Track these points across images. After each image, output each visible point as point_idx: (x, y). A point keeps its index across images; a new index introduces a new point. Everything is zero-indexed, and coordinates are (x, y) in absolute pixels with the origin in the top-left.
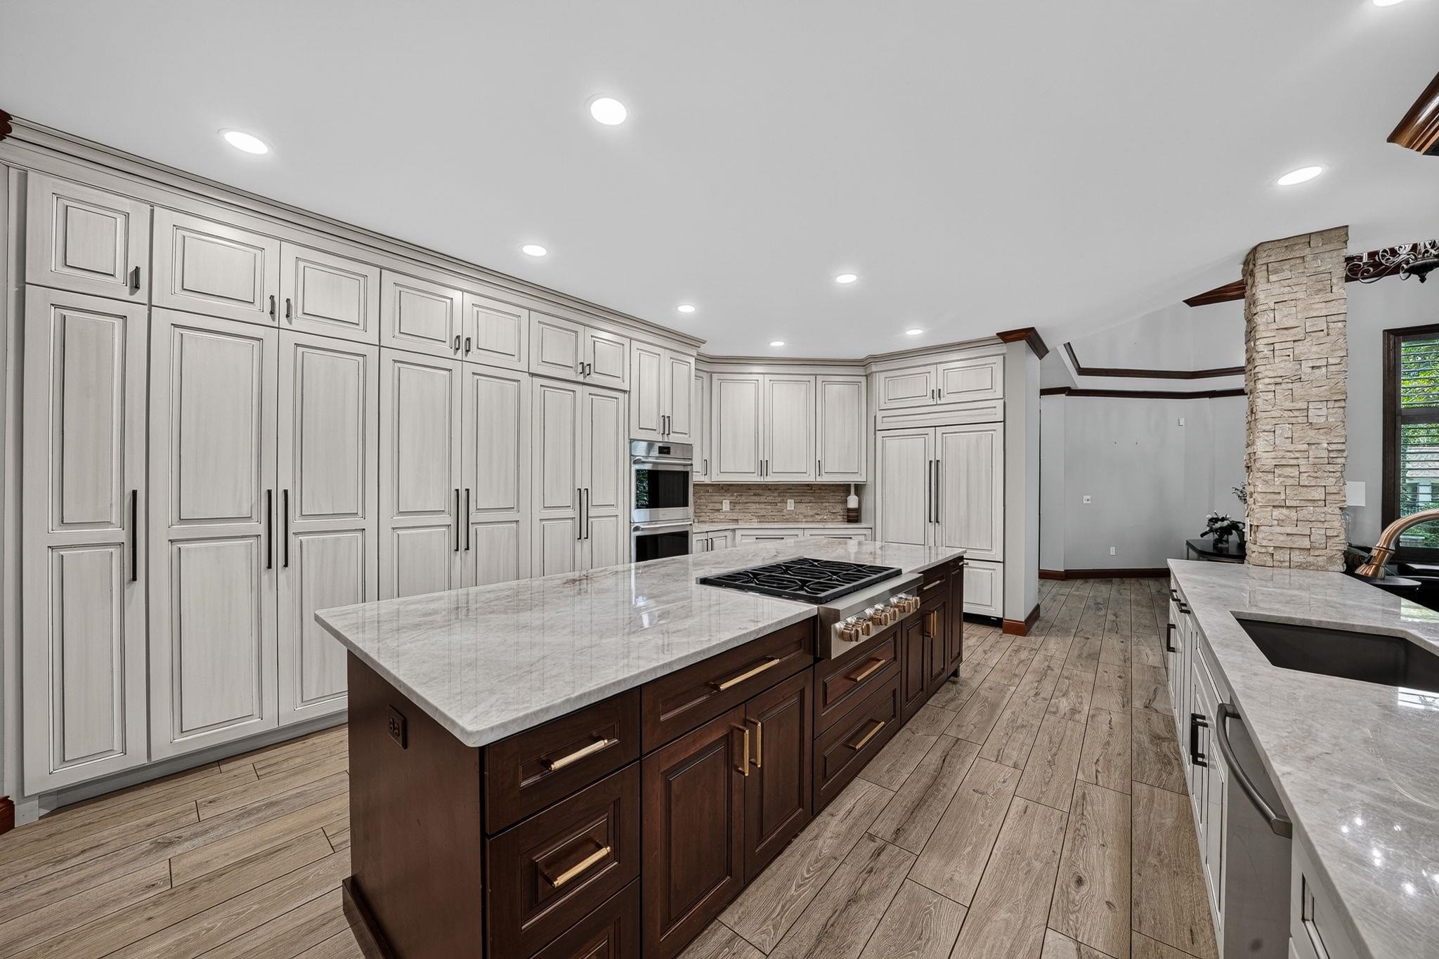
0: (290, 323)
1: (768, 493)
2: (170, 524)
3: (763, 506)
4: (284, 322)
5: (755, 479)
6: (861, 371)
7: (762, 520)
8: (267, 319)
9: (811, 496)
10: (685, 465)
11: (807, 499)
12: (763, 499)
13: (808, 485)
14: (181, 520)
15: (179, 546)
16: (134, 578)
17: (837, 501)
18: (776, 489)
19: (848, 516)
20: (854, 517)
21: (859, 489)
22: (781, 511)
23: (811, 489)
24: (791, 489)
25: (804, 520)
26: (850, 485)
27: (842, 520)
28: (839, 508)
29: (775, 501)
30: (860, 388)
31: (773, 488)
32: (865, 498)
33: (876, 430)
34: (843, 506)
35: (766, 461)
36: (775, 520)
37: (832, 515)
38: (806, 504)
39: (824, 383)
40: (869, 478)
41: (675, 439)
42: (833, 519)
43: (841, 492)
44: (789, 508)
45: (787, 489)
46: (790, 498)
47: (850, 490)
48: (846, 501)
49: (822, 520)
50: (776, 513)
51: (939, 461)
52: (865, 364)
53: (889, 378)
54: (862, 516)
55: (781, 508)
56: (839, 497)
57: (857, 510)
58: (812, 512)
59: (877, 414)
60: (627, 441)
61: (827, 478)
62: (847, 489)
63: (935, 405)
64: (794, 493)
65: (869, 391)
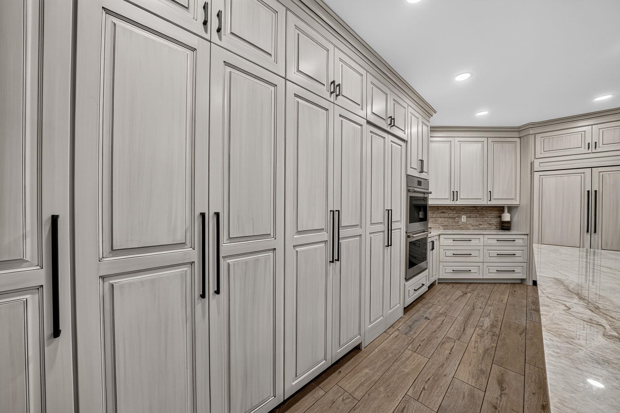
0: (220, 39)
1: (450, 211)
2: (101, 256)
3: (446, 219)
4: (215, 37)
5: (449, 203)
6: (516, 134)
7: (445, 228)
8: (199, 28)
9: (477, 214)
10: (424, 193)
11: (474, 215)
12: (446, 215)
13: (474, 207)
14: (113, 251)
15: (111, 282)
16: (56, 333)
19: (502, 226)
20: (505, 226)
21: (511, 209)
23: (477, 209)
24: (464, 209)
25: (472, 228)
26: (504, 206)
27: (496, 229)
28: (494, 221)
29: (454, 217)
30: (516, 146)
31: (453, 208)
32: (517, 214)
33: (532, 172)
34: (498, 220)
35: (456, 191)
36: (454, 228)
37: (490, 226)
38: (473, 219)
39: (493, 143)
40: (525, 202)
41: (423, 176)
42: (491, 228)
43: (498, 211)
44: (463, 221)
45: (461, 209)
46: (464, 214)
47: (504, 210)
48: (500, 217)
49: (485, 229)
50: (455, 224)
51: (596, 191)
52: (520, 129)
53: (544, 137)
54: (513, 225)
55: (458, 220)
56: (495, 214)
57: (509, 223)
58: (477, 223)
59: (534, 162)
60: (405, 176)
61: (494, 203)
62: (500, 209)
63: (590, 153)
64: (466, 211)
65: (524, 148)
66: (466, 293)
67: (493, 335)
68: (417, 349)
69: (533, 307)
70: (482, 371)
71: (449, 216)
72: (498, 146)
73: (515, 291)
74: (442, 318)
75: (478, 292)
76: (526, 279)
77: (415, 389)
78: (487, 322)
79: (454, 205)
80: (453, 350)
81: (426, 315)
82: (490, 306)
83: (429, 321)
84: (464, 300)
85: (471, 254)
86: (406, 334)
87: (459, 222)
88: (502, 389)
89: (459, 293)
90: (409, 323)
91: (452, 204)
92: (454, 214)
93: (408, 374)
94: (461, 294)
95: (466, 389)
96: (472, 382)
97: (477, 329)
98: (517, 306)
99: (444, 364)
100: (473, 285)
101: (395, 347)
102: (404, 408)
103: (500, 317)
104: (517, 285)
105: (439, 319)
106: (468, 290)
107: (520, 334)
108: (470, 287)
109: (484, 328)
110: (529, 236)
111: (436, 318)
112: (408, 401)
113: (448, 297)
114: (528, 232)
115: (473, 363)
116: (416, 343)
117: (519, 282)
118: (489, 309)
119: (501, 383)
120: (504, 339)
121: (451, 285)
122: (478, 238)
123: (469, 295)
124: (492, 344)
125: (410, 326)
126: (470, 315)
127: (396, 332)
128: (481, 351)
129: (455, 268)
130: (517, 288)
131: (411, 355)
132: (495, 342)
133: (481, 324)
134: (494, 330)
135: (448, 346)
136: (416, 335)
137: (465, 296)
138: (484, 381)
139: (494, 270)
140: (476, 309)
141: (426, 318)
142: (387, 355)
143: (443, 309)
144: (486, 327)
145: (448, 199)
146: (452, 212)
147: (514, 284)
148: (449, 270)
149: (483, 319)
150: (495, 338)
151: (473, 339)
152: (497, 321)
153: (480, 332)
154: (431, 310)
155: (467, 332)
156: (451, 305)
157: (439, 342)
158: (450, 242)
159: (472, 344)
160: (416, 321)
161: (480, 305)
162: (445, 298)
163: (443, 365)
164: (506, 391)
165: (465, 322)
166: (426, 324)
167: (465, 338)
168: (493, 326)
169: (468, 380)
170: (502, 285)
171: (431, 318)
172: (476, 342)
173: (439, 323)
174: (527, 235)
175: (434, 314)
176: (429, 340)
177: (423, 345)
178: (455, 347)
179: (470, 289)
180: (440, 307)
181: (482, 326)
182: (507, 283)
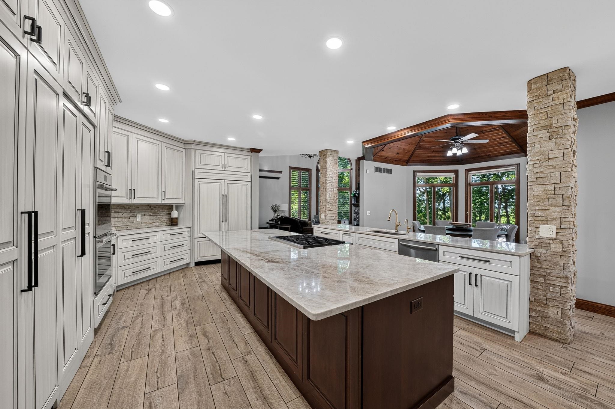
3: (120, 219)
5: (126, 201)
6: (182, 145)
7: (119, 229)
9: (151, 212)
11: (148, 214)
12: (120, 214)
13: (148, 205)
17: (164, 214)
18: (129, 208)
19: (172, 222)
20: (173, 222)
21: (178, 207)
22: (133, 222)
23: (150, 208)
24: (139, 208)
25: (146, 227)
26: (173, 205)
27: (166, 225)
28: (165, 218)
29: (128, 216)
30: (182, 155)
31: (127, 207)
32: (182, 212)
33: (194, 178)
34: (167, 217)
35: (133, 189)
36: (129, 228)
37: (162, 223)
38: (148, 217)
39: (166, 148)
40: (188, 202)
41: (108, 169)
42: (163, 225)
43: (168, 209)
44: (137, 220)
45: (136, 208)
46: (139, 213)
47: (173, 208)
48: (170, 214)
49: (157, 226)
50: (129, 224)
51: (226, 195)
52: (186, 143)
53: (201, 153)
54: (180, 222)
55: (133, 220)
56: (166, 211)
57: (176, 219)
58: (151, 221)
59: (194, 170)
60: (93, 168)
61: (167, 202)
62: (170, 207)
63: (223, 170)
64: (140, 210)
65: (187, 157)
66: (150, 290)
67: (187, 310)
68: (131, 356)
69: (201, 280)
70: (192, 336)
71: (123, 216)
72: (170, 152)
73: (186, 274)
74: (140, 319)
75: (160, 285)
76: (190, 263)
77: (151, 384)
78: (178, 304)
79: (131, 203)
80: (164, 336)
81: (122, 324)
82: (174, 291)
83: (127, 329)
84: (152, 296)
85: (150, 252)
86: (110, 353)
87: (134, 221)
88: (207, 337)
89: (143, 292)
90: (106, 341)
91: (129, 202)
92: (129, 213)
93: (136, 381)
94: (146, 292)
95: (188, 353)
96: (188, 346)
97: (173, 311)
98: (192, 284)
99: (163, 350)
100: (152, 281)
101: (104, 371)
102: (150, 403)
103: (185, 297)
104: (185, 270)
105: (138, 321)
106: (150, 287)
107: (202, 300)
108: (151, 284)
109: (178, 308)
110: (191, 228)
111: (134, 321)
112: (151, 397)
113: (135, 300)
114: (191, 225)
115: (183, 335)
116: (128, 352)
117: (186, 266)
118: (174, 294)
119: (205, 334)
120: (194, 308)
121: (132, 288)
122: (155, 235)
123: (153, 290)
124: (189, 316)
125: (110, 344)
126: (162, 305)
127: (95, 359)
128: (184, 325)
129: (135, 270)
130: (186, 271)
131: (129, 365)
132: (190, 314)
133: (175, 307)
134: (185, 306)
135: (159, 336)
136: (123, 347)
137: (150, 292)
138: (196, 341)
139: (168, 261)
140: (165, 298)
141: (123, 328)
142: (100, 385)
143: (136, 312)
144: (179, 307)
145: (125, 197)
146: (126, 211)
147: (183, 269)
148: (130, 272)
149: (174, 303)
150: (188, 311)
151: (174, 319)
152: (184, 299)
153: (177, 312)
154: (124, 318)
155: (167, 318)
156: (142, 305)
157: (149, 338)
158: (130, 243)
159: (176, 323)
160: (114, 335)
161: (167, 294)
162: (133, 301)
163: (163, 352)
164: (210, 336)
165: (161, 312)
166: (126, 332)
167: (169, 322)
168: (183, 304)
169: (186, 347)
170: (175, 273)
171: (128, 325)
172: (178, 321)
173: (139, 325)
174: (191, 227)
175: (129, 321)
176: (139, 343)
177: (136, 351)
178: (164, 333)
179: (151, 285)
180: (132, 312)
181: (176, 308)
182: (178, 270)
